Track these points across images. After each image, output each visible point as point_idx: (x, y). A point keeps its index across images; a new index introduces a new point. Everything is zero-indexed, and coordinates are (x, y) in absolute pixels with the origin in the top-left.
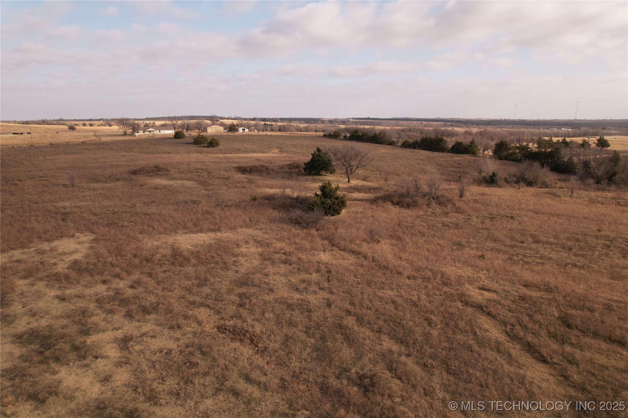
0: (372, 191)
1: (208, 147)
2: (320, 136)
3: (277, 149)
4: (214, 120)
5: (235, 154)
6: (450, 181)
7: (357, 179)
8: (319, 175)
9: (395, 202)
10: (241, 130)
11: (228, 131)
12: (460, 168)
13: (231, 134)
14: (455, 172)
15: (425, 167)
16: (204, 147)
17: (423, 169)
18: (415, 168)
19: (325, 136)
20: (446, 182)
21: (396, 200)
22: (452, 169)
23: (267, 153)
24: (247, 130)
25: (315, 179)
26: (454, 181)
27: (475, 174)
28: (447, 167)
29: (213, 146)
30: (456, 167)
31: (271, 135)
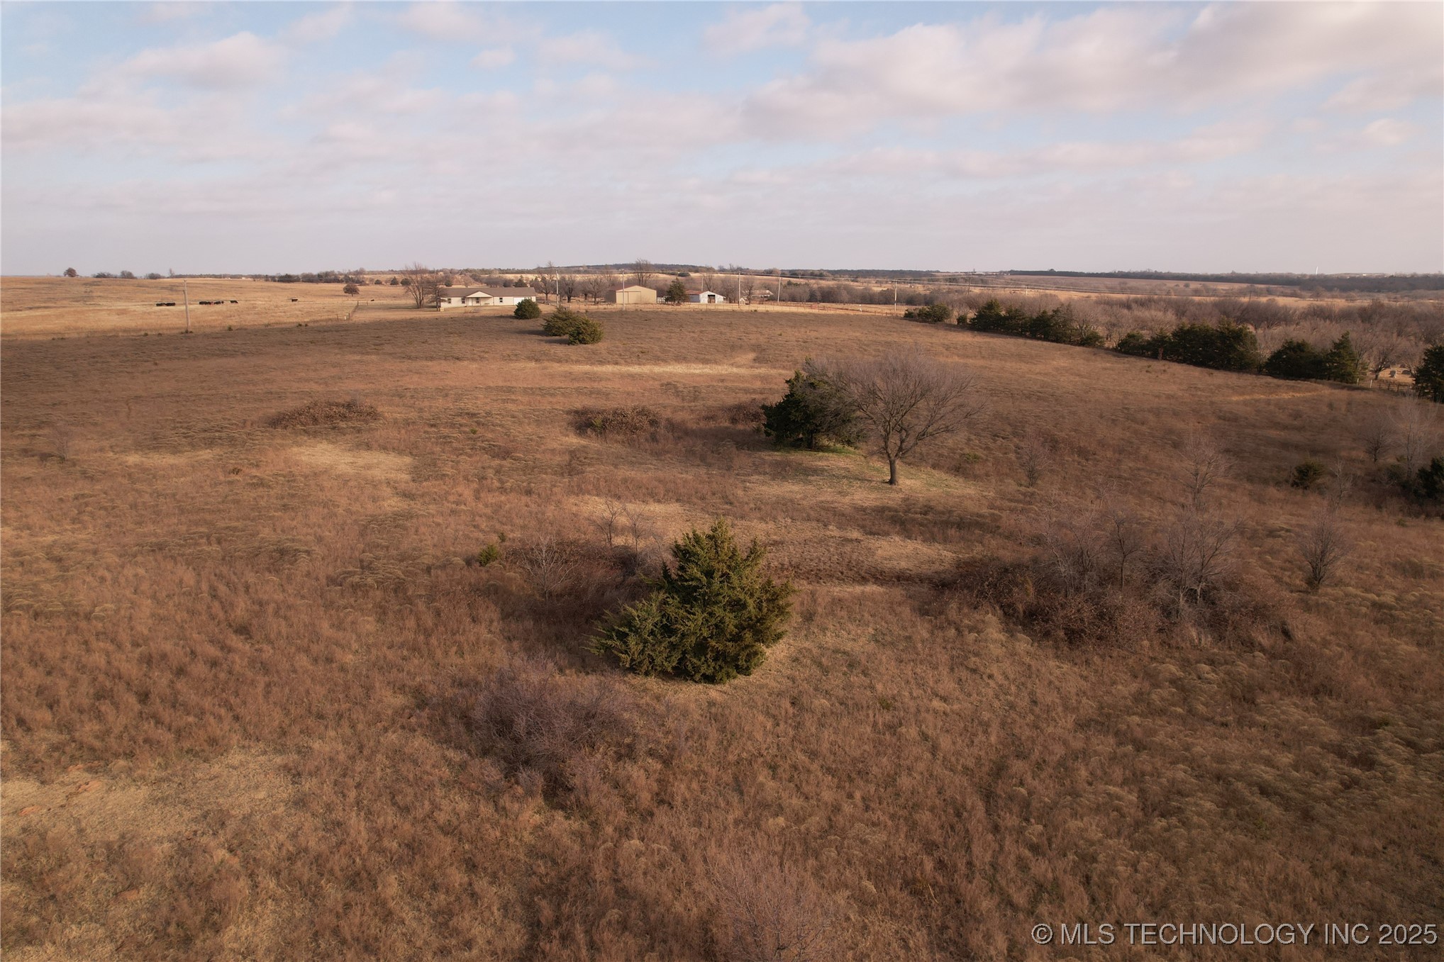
0: (952, 532)
1: (569, 343)
2: (897, 317)
3: (754, 351)
4: (641, 273)
5: (627, 363)
6: (1265, 482)
7: (934, 467)
8: (811, 446)
9: (1020, 607)
10: (704, 297)
11: (667, 300)
12: (1300, 429)
13: (669, 308)
14: (1285, 445)
15: (1180, 425)
16: (561, 342)
17: (1171, 431)
18: (1144, 428)
19: (909, 316)
20: (1248, 486)
21: (1026, 596)
22: (1273, 433)
23: (716, 362)
24: (719, 298)
25: (788, 464)
26: (1278, 484)
27: (1354, 454)
28: (1254, 426)
29: (583, 342)
30: (1285, 428)
31: (767, 313)
